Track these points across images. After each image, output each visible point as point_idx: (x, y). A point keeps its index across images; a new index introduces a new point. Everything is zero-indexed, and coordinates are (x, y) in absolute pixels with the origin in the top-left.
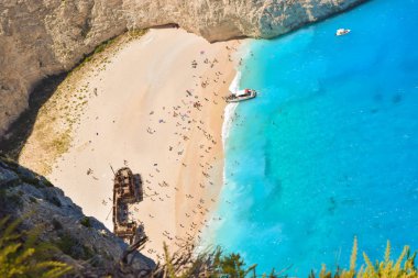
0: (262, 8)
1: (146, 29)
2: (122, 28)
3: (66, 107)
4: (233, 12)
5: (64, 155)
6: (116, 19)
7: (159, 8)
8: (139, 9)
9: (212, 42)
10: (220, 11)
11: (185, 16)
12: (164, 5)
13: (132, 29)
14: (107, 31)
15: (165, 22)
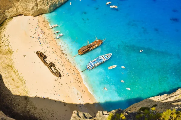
0: (49, 5)
1: (12, 18)
2: (5, 19)
3: (2, 43)
4: (41, 8)
5: (13, 54)
6: (3, 16)
7: (17, 11)
8: (10, 12)
9: (35, 16)
10: (38, 8)
11: (26, 11)
12: (18, 10)
13: (8, 18)
14: (2, 20)
15: (18, 14)
